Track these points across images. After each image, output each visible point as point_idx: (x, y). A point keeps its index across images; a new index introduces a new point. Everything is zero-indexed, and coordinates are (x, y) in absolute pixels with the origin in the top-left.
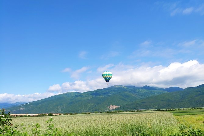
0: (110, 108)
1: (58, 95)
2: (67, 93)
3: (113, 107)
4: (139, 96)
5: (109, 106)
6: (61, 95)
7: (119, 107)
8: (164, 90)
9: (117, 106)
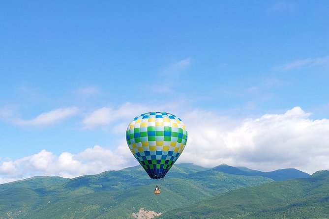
0: (139, 216)
1: (9, 184)
2: (32, 179)
3: (147, 215)
4: (207, 189)
5: (137, 211)
6: (16, 183)
7: (160, 214)
8: (263, 176)
9: (155, 214)
